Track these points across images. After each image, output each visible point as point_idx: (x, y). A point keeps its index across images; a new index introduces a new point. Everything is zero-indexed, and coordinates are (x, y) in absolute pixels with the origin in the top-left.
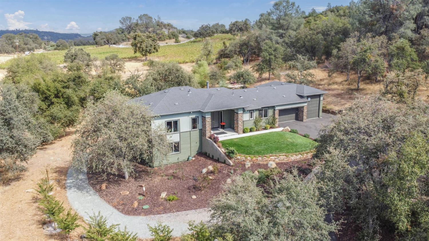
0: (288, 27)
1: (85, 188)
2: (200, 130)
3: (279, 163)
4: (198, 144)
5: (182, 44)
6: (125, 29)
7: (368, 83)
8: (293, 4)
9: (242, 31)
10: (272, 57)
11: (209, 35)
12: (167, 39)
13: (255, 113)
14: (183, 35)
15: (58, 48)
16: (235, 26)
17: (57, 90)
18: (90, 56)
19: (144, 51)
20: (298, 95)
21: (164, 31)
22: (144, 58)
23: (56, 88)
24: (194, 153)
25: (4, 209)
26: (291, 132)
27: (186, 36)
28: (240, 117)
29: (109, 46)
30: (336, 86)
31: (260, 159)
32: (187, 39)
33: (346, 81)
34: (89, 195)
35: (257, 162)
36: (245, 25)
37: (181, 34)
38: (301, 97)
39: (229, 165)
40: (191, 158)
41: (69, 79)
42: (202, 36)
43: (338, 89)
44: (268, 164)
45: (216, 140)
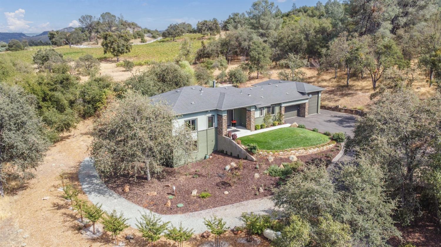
0: (267, 26)
1: (106, 192)
2: (215, 128)
3: (299, 156)
4: (214, 143)
5: (148, 44)
6: (85, 28)
7: (355, 80)
8: (272, 4)
9: (212, 30)
10: (261, 56)
11: (178, 35)
12: (132, 39)
13: (264, 110)
14: (149, 34)
15: (11, 49)
16: (205, 25)
17: (44, 93)
18: (62, 56)
19: (116, 52)
20: (299, 92)
21: (128, 30)
22: (115, 59)
23: (43, 91)
24: (210, 151)
25: (24, 218)
26: (299, 127)
27: (151, 35)
28: (252, 114)
29: (70, 47)
30: (325, 84)
31: (281, 154)
32: (154, 39)
33: (334, 78)
34: (113, 198)
35: (279, 157)
36: (215, 25)
37: (146, 33)
38: (303, 94)
39: (252, 160)
40: (208, 156)
41: (56, 81)
42: (171, 36)
43: (328, 86)
44: (289, 158)
45: (234, 137)
